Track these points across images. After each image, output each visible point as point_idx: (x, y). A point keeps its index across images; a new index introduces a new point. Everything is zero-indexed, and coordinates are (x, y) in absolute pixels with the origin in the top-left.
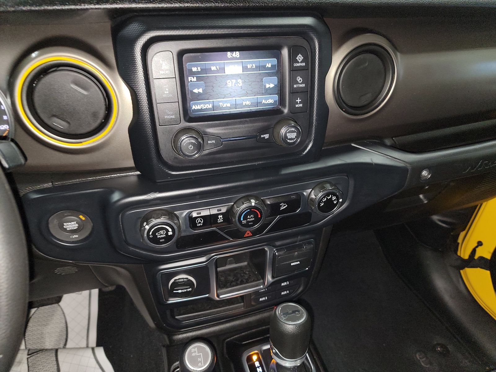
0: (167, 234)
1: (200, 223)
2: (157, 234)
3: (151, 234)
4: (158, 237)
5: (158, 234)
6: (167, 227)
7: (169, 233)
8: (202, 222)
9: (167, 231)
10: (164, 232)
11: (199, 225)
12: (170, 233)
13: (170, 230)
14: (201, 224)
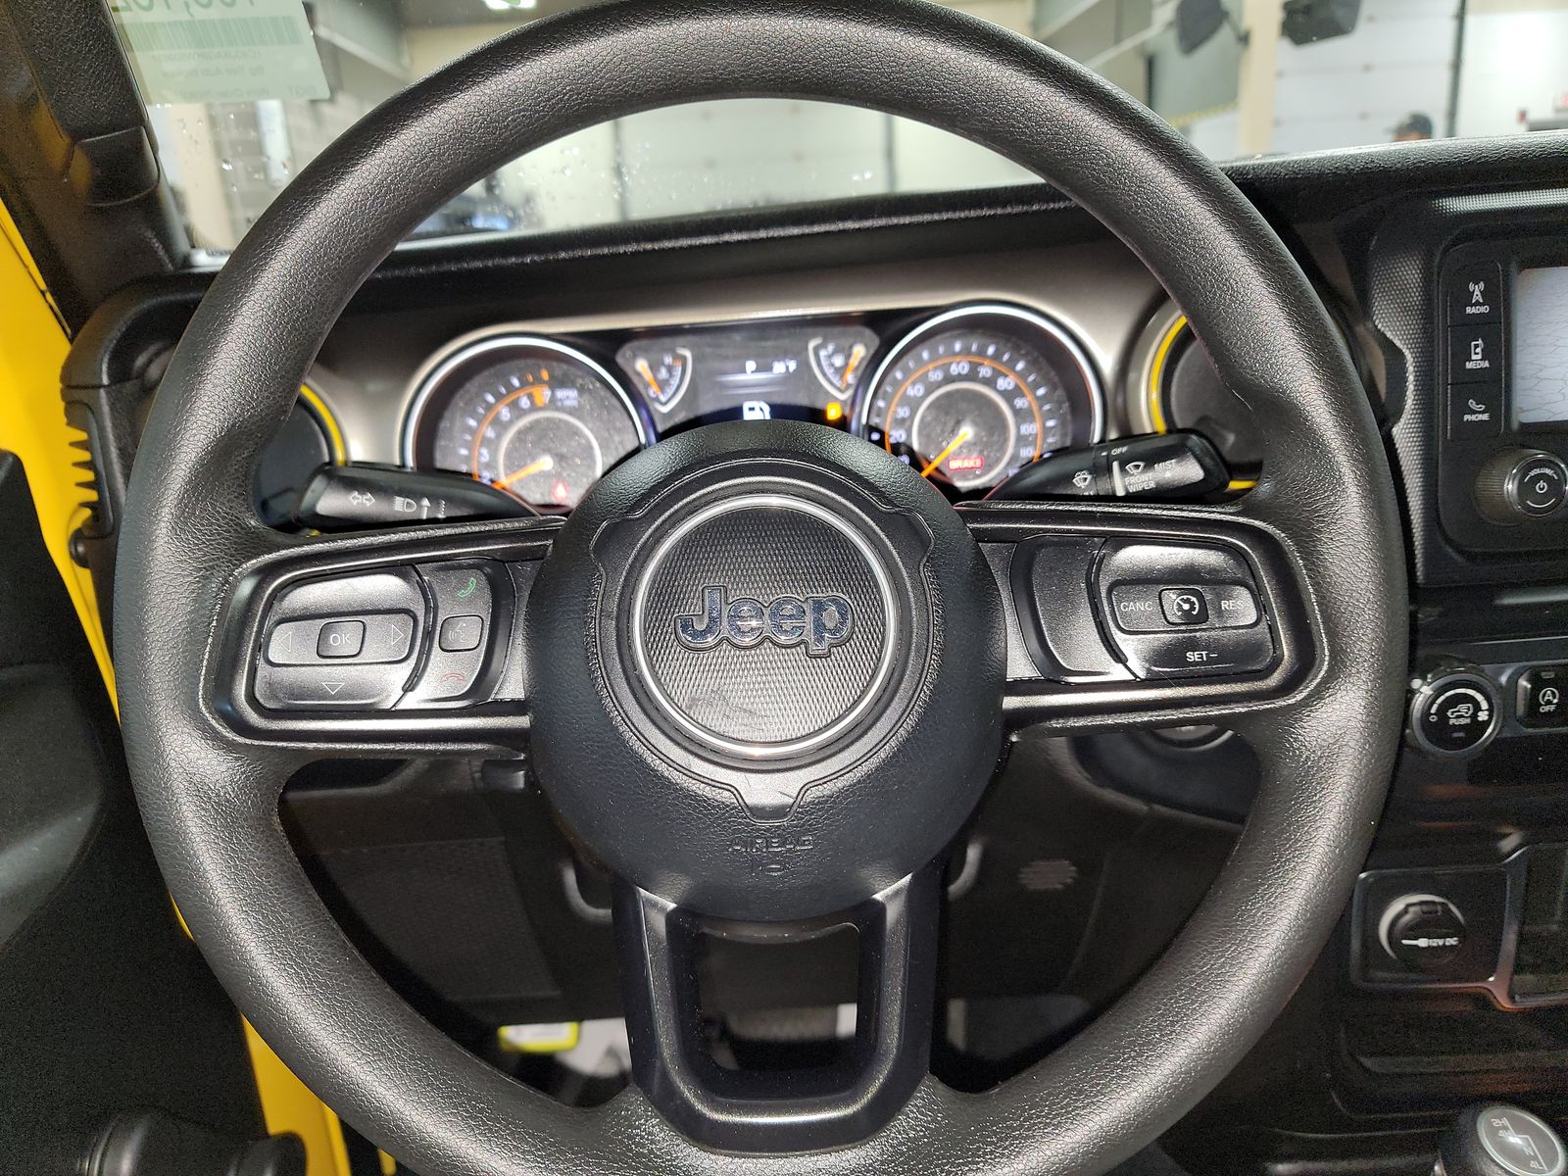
0: (1474, 716)
1: (1549, 703)
2: (1449, 714)
3: (1433, 711)
4: (1451, 722)
5: (1453, 713)
6: (1479, 697)
7: (1480, 714)
8: (1555, 701)
9: (1477, 708)
10: (1469, 709)
11: (1547, 708)
12: (1483, 716)
13: (1484, 705)
14: (1552, 708)
